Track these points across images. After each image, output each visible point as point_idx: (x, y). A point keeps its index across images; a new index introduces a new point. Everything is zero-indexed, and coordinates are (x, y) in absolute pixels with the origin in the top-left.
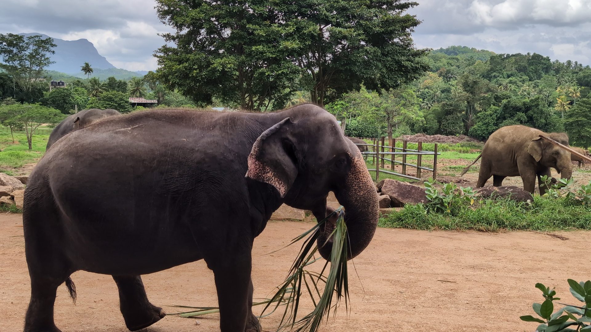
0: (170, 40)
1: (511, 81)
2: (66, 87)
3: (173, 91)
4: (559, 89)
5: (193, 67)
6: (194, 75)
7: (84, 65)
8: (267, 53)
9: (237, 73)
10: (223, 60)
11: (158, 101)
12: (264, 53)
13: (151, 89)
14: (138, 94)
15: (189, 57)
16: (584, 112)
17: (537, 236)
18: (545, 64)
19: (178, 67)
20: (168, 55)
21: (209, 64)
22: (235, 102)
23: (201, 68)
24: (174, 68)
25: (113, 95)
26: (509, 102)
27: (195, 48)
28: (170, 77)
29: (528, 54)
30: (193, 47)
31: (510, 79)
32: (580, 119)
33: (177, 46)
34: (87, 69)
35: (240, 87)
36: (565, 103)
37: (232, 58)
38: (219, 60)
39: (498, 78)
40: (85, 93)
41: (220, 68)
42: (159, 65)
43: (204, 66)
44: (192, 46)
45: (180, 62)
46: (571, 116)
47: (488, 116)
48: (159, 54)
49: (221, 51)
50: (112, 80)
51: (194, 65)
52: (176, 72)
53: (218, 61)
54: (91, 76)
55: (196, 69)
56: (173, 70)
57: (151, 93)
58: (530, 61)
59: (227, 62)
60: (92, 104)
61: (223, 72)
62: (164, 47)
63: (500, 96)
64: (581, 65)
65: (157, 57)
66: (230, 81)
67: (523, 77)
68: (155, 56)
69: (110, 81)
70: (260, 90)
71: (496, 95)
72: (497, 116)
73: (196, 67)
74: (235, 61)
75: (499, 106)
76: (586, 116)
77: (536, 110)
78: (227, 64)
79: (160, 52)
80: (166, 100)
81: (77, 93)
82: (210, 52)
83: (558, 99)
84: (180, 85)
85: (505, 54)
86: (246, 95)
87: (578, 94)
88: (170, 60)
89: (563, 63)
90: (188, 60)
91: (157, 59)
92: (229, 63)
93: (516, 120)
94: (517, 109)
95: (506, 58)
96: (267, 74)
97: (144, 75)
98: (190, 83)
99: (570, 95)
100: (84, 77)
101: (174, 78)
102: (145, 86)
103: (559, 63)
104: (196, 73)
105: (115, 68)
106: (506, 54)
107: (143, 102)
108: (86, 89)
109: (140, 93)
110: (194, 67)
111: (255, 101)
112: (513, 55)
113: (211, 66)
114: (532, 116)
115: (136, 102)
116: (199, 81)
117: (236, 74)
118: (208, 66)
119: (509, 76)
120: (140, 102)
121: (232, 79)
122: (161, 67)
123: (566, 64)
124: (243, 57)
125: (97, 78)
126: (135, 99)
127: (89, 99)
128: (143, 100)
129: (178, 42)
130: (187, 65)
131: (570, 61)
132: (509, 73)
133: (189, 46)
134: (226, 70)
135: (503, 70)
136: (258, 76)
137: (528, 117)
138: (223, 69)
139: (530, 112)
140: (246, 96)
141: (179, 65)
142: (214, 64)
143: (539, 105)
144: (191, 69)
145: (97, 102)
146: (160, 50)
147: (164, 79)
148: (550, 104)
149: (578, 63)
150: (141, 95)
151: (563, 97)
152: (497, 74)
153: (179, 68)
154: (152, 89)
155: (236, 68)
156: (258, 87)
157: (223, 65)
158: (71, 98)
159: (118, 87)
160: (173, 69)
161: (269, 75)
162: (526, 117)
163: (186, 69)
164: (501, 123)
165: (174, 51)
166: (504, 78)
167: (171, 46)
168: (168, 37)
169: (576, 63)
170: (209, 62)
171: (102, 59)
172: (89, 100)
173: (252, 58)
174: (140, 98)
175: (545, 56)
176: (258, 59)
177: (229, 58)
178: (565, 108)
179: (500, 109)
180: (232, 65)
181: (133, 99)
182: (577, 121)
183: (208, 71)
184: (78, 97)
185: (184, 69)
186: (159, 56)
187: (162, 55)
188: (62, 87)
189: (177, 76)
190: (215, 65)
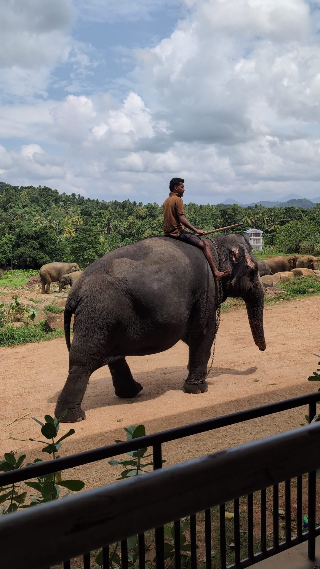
1: (26, 211)
4: (66, 218)
16: (84, 238)
18: (54, 196)
26: (21, 230)
29: (40, 186)
31: (25, 209)
32: (83, 244)
36: (71, 231)
39: (14, 209)
46: (74, 242)
47: (3, 244)
58: (41, 194)
63: (14, 225)
64: (83, 198)
67: (36, 207)
71: (10, 224)
72: (12, 244)
75: (13, 235)
76: (86, 241)
77: (45, 237)
83: (65, 227)
85: (19, 186)
87: (81, 223)
89: (69, 196)
93: (30, 247)
94: (30, 237)
95: (20, 190)
99: (75, 223)
103: (66, 195)
106: (20, 187)
112: (26, 188)
114: (43, 242)
119: (24, 207)
123: (71, 197)
131: (80, 194)
132: (24, 204)
135: (19, 201)
137: (39, 244)
139: (41, 240)
143: (47, 232)
148: (61, 232)
149: (81, 196)
151: (70, 225)
152: (13, 205)
162: (38, 244)
164: (16, 250)
166: (19, 208)
169: (79, 196)
175: (54, 189)
178: (72, 234)
179: (13, 237)
182: (81, 246)
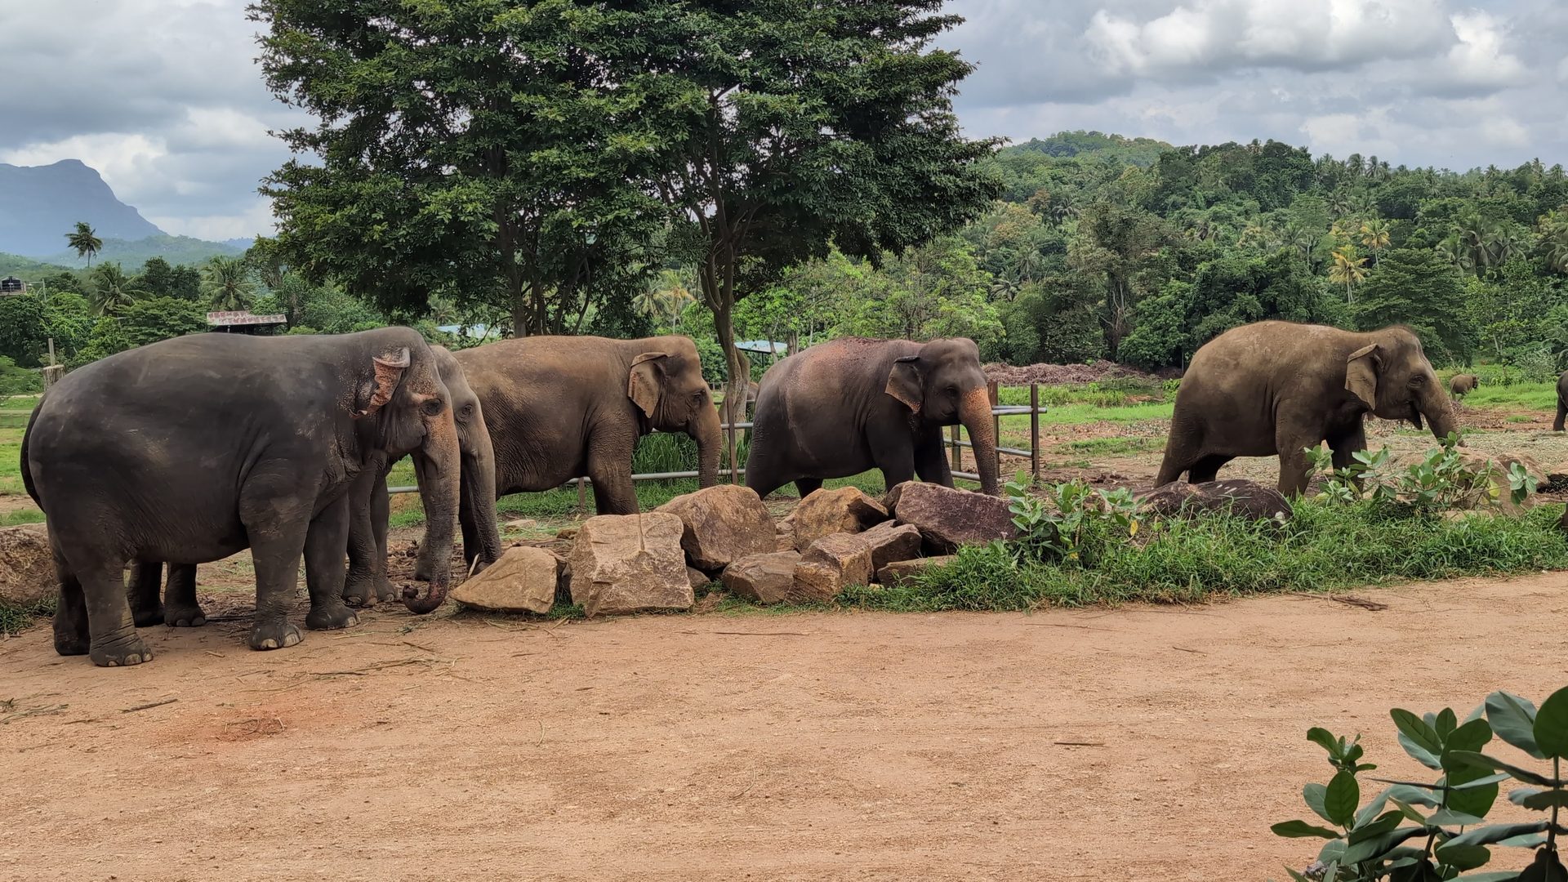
0: (305, 145)
1: (1215, 213)
2: (26, 294)
3: (321, 284)
4: (1335, 228)
5: (370, 216)
6: (376, 237)
7: (75, 231)
8: (573, 168)
9: (494, 226)
10: (453, 194)
11: (289, 316)
12: (564, 169)
13: (266, 287)
14: (233, 302)
15: (359, 191)
16: (1402, 284)
17: (1307, 605)
18: (1297, 168)
19: (331, 218)
20: (301, 187)
21: (415, 205)
22: (494, 304)
23: (393, 218)
24: (318, 221)
25: (163, 308)
26: (1214, 267)
27: (376, 165)
28: (310, 247)
29: (1255, 142)
30: (371, 162)
31: (1214, 208)
32: (1394, 301)
33: (325, 161)
34: (85, 241)
35: (505, 264)
36: (1352, 264)
37: (477, 188)
38: (441, 194)
39: (1185, 209)
40: (83, 307)
41: (446, 216)
42: (276, 215)
43: (403, 212)
44: (365, 160)
45: (336, 204)
46: (1370, 295)
47: (1163, 307)
48: (275, 187)
49: (447, 170)
50: (156, 266)
51: (373, 211)
52: (324, 234)
53: (440, 197)
54: (98, 259)
55: (379, 222)
56: (318, 228)
57: (270, 295)
58: (1260, 162)
59: (465, 198)
60: (104, 336)
61: (456, 225)
62: (288, 166)
63: (1192, 254)
64: (1385, 165)
65: (272, 194)
66: (475, 249)
67: (1245, 202)
68: (266, 191)
69: (151, 271)
70: (561, 267)
71: (1181, 252)
72: (1186, 306)
73: (379, 215)
74: (487, 193)
75: (1190, 281)
76: (1407, 294)
77: (1282, 285)
78: (466, 202)
79: (278, 181)
80: (311, 312)
81: (59, 308)
82: (417, 175)
83: (1335, 254)
84: (339, 268)
85: (1196, 146)
86: (525, 286)
87: (1384, 239)
88: (307, 199)
89: (1343, 163)
90: (355, 198)
91: (270, 200)
92: (471, 201)
93: (1236, 313)
94: (1236, 285)
95: (1199, 156)
96: (575, 224)
97: (245, 250)
98: (365, 259)
99: (1364, 242)
100: (78, 263)
101: (322, 250)
102: (250, 279)
103: (1333, 162)
104: (381, 232)
105: (166, 235)
106: (1199, 148)
107: (248, 323)
108: (85, 295)
109: (237, 297)
110: (374, 216)
111: (550, 301)
112: (1215, 148)
113: (420, 210)
114: (1275, 300)
115: (226, 323)
116: (389, 254)
117: (490, 229)
118: (413, 211)
119: (1209, 204)
120: (239, 323)
121: (480, 244)
122: (283, 221)
123: (1348, 166)
124: (508, 182)
125: (114, 265)
126: (223, 315)
127: (95, 322)
128: (246, 318)
129: (328, 152)
130: (354, 211)
131: (1358, 156)
132: (1211, 194)
133: (358, 161)
134: (462, 219)
135: (1196, 188)
136: (552, 230)
137: (1263, 304)
138: (455, 219)
139: (1270, 292)
140: (523, 289)
141: (333, 212)
142: (428, 204)
143: (1288, 271)
144: (366, 223)
145: (118, 329)
146: (277, 174)
147: (293, 254)
148: (1318, 268)
149: (1379, 161)
150: (242, 305)
151: (1348, 247)
152: (1181, 199)
153: (334, 221)
154: (270, 285)
155: (490, 212)
156: (554, 260)
157: (455, 207)
158: (42, 323)
159: (175, 286)
160: (316, 225)
161: (580, 226)
162: (1259, 305)
163: (353, 223)
164: (1198, 324)
165: (318, 177)
166: (1199, 208)
167: (307, 164)
168: (299, 138)
169: (1374, 159)
170: (416, 200)
171: (126, 213)
172: (94, 325)
173: (533, 183)
174: (239, 313)
175: (1296, 147)
176: (548, 185)
177: (469, 187)
178: (1354, 275)
179: (1192, 288)
180: (479, 206)
181: (217, 316)
182: (1388, 308)
183: (415, 225)
184: (63, 319)
185: (348, 224)
186: (276, 190)
187: (285, 187)
188: (16, 293)
189: (328, 243)
190: (432, 207)
